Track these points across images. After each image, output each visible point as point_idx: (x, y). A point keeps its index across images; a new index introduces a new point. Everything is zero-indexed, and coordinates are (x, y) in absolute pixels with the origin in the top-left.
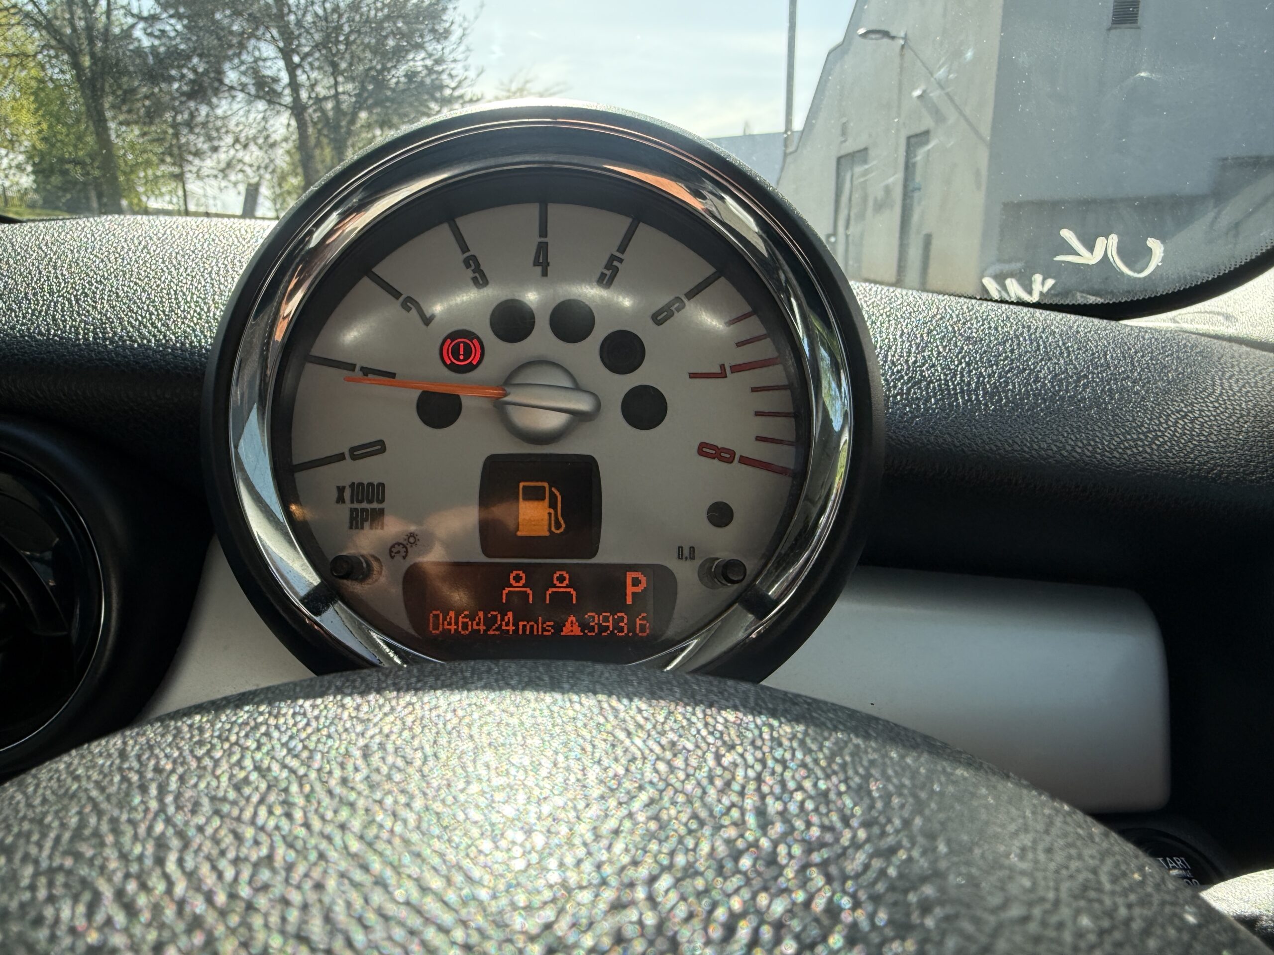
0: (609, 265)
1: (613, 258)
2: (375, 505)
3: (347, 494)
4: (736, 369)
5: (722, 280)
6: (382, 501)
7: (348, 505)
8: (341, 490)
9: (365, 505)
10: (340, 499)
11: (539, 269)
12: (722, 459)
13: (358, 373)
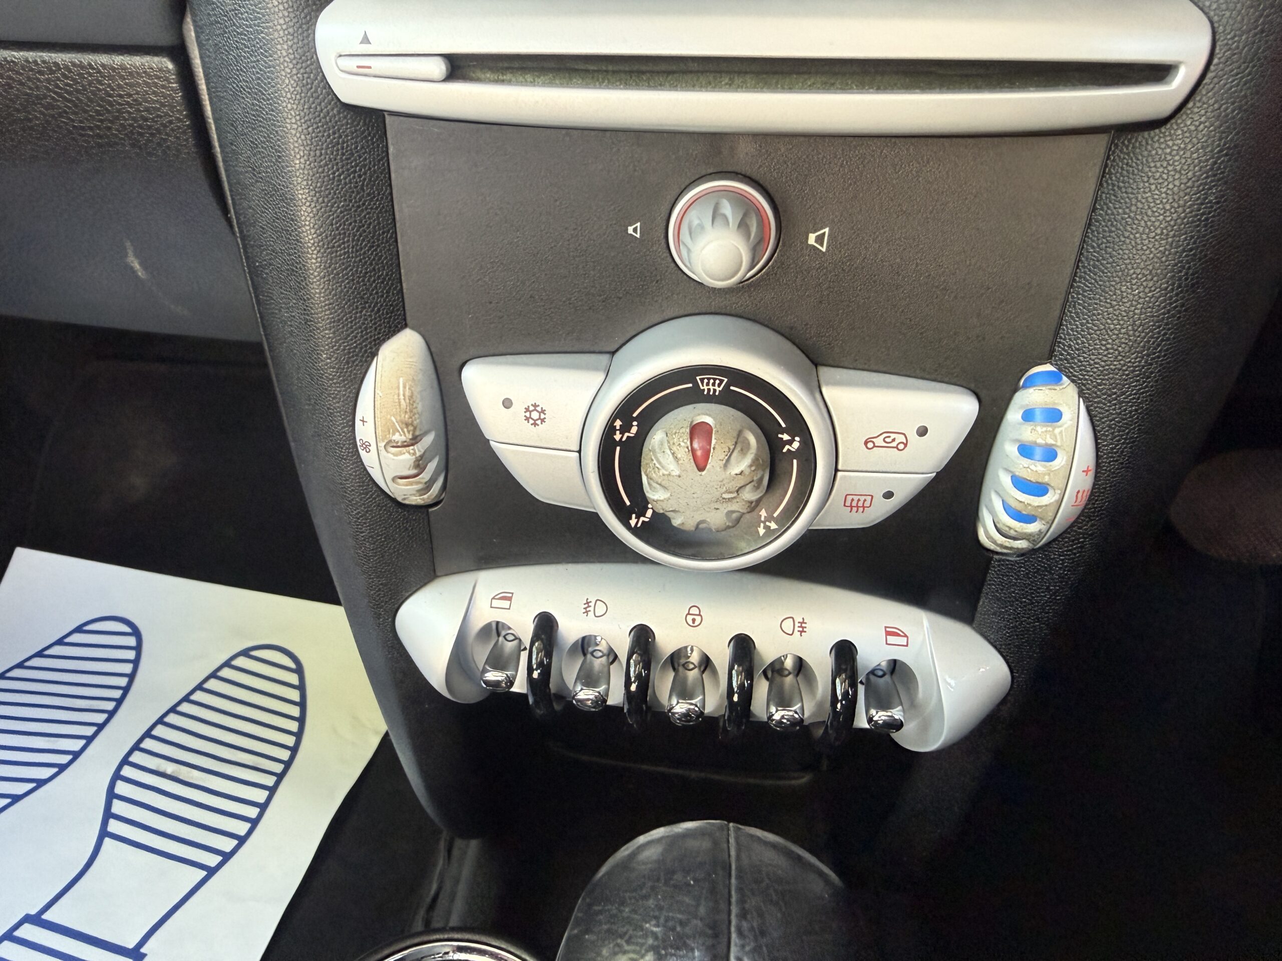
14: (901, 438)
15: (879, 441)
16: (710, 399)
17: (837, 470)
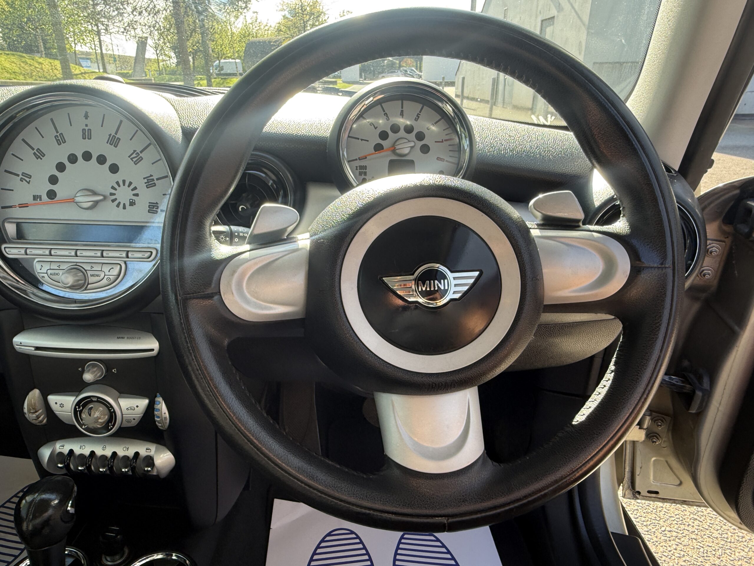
0: (417, 116)
1: (418, 114)
2: (365, 171)
3: (358, 168)
4: (446, 140)
5: (443, 120)
6: (366, 169)
7: (358, 171)
8: (357, 167)
9: (362, 171)
10: (357, 169)
11: (401, 116)
12: (442, 161)
13: (360, 140)
14: (133, 408)
15: (129, 409)
16: (95, 401)
17: (122, 415)
